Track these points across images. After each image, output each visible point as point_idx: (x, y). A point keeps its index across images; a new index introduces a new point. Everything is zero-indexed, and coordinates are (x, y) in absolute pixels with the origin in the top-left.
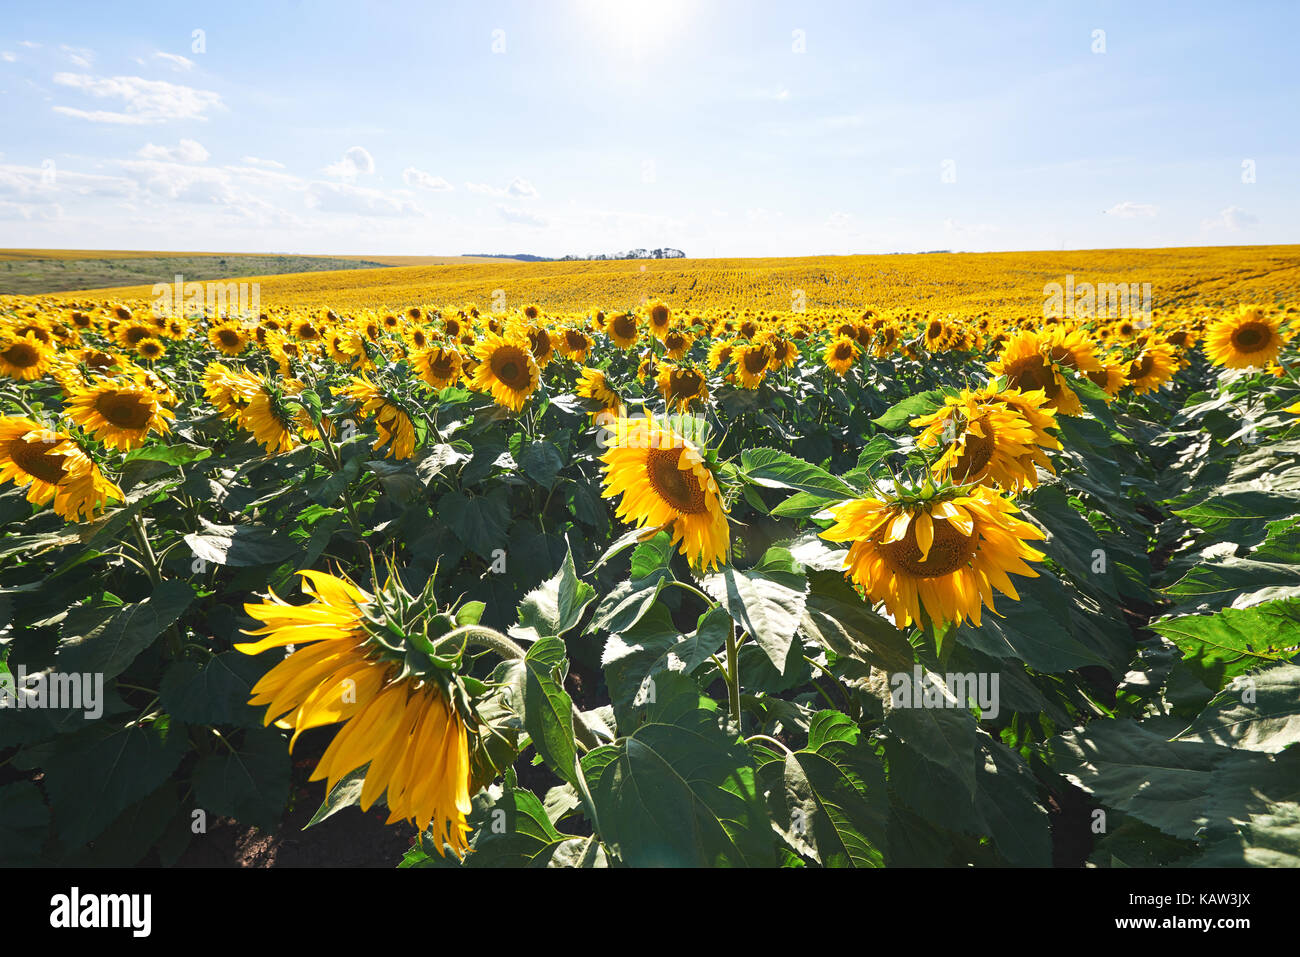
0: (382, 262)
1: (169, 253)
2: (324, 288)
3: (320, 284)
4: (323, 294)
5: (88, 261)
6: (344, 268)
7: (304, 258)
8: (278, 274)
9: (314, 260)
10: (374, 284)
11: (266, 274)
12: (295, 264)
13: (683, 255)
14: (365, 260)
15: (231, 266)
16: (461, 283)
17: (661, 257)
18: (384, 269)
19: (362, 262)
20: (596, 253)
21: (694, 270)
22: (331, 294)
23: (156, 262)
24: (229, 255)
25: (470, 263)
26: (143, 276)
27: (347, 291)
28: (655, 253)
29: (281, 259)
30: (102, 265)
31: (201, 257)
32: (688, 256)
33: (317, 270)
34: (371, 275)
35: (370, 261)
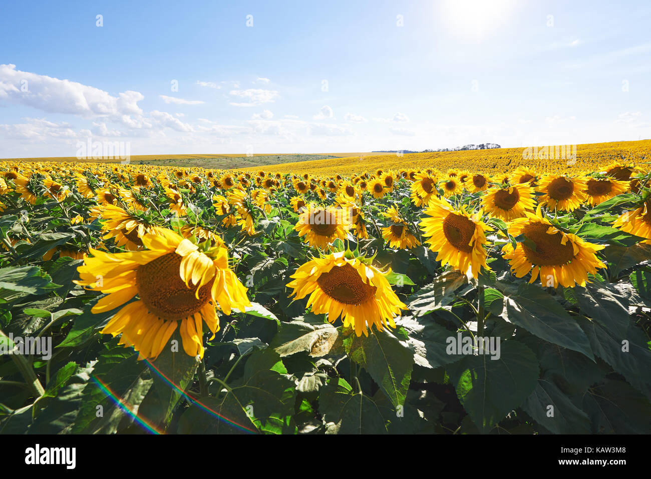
0: (336, 156)
1: (262, 154)
2: (314, 167)
3: (312, 166)
4: (313, 170)
5: (238, 158)
6: (321, 159)
7: (306, 155)
8: (297, 162)
9: (310, 155)
10: (334, 165)
11: (292, 162)
12: (303, 158)
13: (499, 146)
14: (330, 155)
15: (281, 159)
16: (371, 165)
17: (484, 149)
18: (338, 159)
19: (329, 156)
20: (442, 148)
21: (508, 155)
22: (316, 170)
23: (258, 158)
24: (281, 155)
25: (375, 155)
26: (253, 163)
27: (323, 169)
28: (480, 146)
29: (298, 156)
30: (243, 159)
31: (272, 156)
32: (502, 147)
33: (311, 160)
34: (333, 161)
35: (332, 155)
